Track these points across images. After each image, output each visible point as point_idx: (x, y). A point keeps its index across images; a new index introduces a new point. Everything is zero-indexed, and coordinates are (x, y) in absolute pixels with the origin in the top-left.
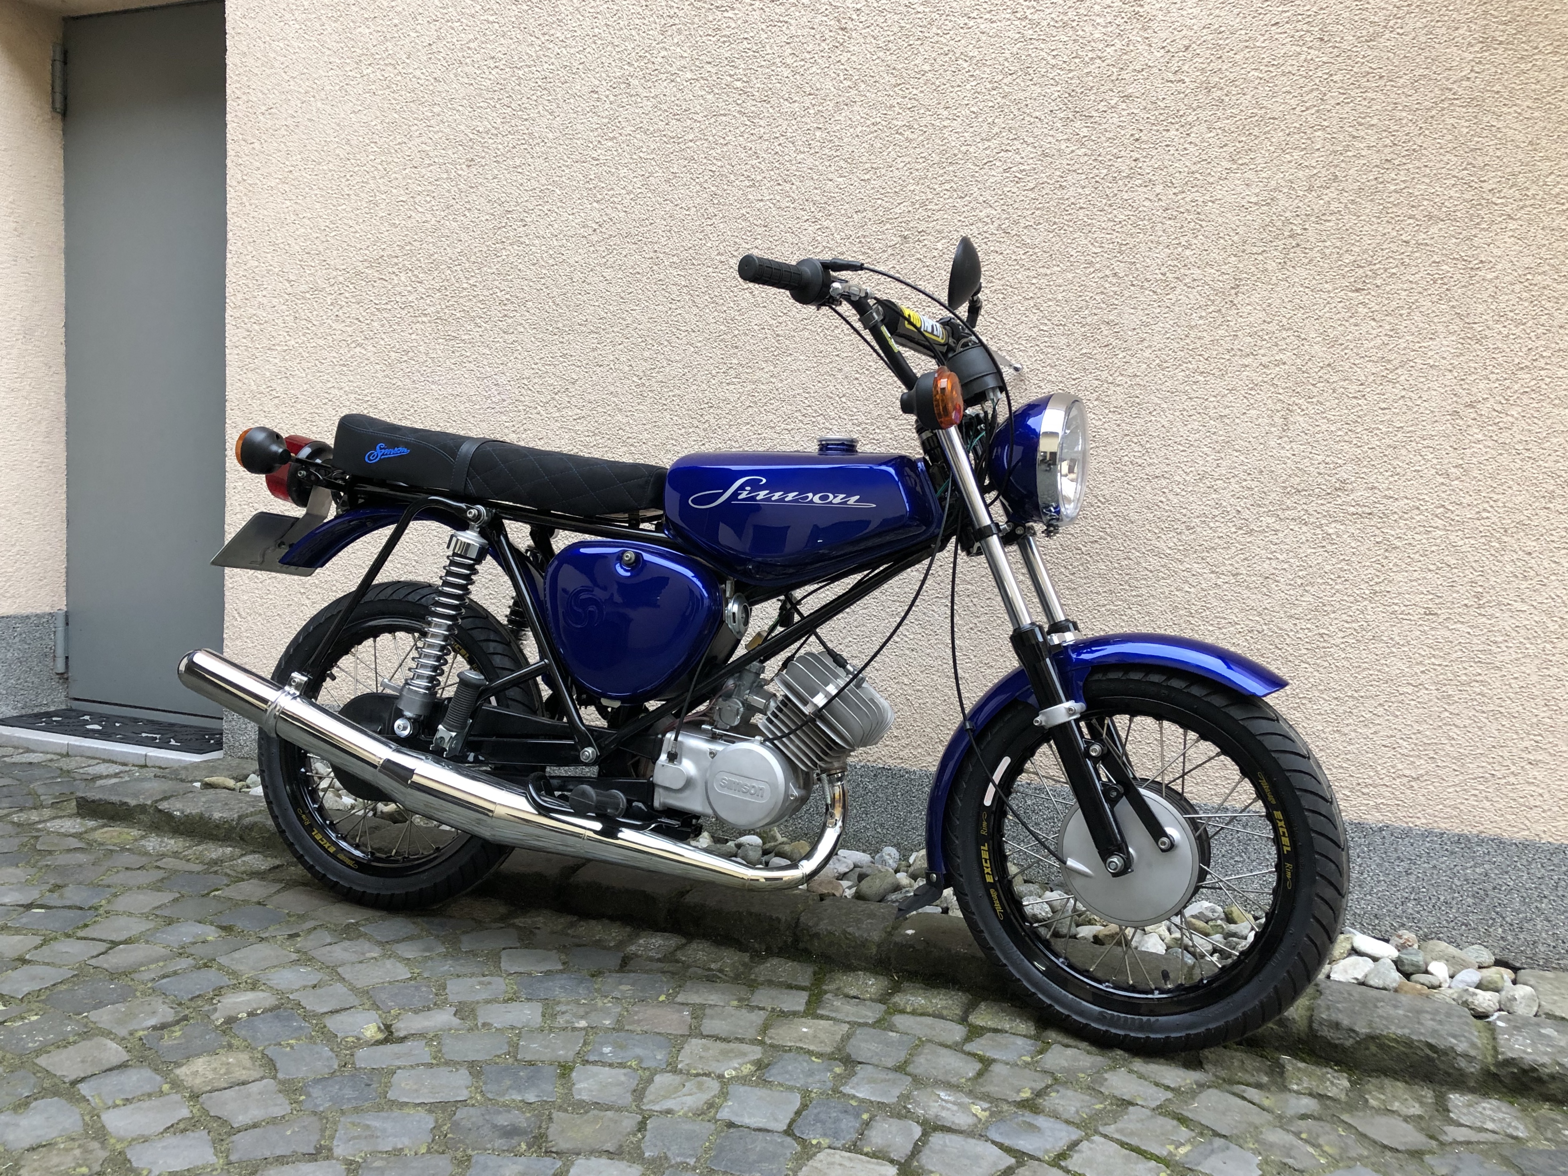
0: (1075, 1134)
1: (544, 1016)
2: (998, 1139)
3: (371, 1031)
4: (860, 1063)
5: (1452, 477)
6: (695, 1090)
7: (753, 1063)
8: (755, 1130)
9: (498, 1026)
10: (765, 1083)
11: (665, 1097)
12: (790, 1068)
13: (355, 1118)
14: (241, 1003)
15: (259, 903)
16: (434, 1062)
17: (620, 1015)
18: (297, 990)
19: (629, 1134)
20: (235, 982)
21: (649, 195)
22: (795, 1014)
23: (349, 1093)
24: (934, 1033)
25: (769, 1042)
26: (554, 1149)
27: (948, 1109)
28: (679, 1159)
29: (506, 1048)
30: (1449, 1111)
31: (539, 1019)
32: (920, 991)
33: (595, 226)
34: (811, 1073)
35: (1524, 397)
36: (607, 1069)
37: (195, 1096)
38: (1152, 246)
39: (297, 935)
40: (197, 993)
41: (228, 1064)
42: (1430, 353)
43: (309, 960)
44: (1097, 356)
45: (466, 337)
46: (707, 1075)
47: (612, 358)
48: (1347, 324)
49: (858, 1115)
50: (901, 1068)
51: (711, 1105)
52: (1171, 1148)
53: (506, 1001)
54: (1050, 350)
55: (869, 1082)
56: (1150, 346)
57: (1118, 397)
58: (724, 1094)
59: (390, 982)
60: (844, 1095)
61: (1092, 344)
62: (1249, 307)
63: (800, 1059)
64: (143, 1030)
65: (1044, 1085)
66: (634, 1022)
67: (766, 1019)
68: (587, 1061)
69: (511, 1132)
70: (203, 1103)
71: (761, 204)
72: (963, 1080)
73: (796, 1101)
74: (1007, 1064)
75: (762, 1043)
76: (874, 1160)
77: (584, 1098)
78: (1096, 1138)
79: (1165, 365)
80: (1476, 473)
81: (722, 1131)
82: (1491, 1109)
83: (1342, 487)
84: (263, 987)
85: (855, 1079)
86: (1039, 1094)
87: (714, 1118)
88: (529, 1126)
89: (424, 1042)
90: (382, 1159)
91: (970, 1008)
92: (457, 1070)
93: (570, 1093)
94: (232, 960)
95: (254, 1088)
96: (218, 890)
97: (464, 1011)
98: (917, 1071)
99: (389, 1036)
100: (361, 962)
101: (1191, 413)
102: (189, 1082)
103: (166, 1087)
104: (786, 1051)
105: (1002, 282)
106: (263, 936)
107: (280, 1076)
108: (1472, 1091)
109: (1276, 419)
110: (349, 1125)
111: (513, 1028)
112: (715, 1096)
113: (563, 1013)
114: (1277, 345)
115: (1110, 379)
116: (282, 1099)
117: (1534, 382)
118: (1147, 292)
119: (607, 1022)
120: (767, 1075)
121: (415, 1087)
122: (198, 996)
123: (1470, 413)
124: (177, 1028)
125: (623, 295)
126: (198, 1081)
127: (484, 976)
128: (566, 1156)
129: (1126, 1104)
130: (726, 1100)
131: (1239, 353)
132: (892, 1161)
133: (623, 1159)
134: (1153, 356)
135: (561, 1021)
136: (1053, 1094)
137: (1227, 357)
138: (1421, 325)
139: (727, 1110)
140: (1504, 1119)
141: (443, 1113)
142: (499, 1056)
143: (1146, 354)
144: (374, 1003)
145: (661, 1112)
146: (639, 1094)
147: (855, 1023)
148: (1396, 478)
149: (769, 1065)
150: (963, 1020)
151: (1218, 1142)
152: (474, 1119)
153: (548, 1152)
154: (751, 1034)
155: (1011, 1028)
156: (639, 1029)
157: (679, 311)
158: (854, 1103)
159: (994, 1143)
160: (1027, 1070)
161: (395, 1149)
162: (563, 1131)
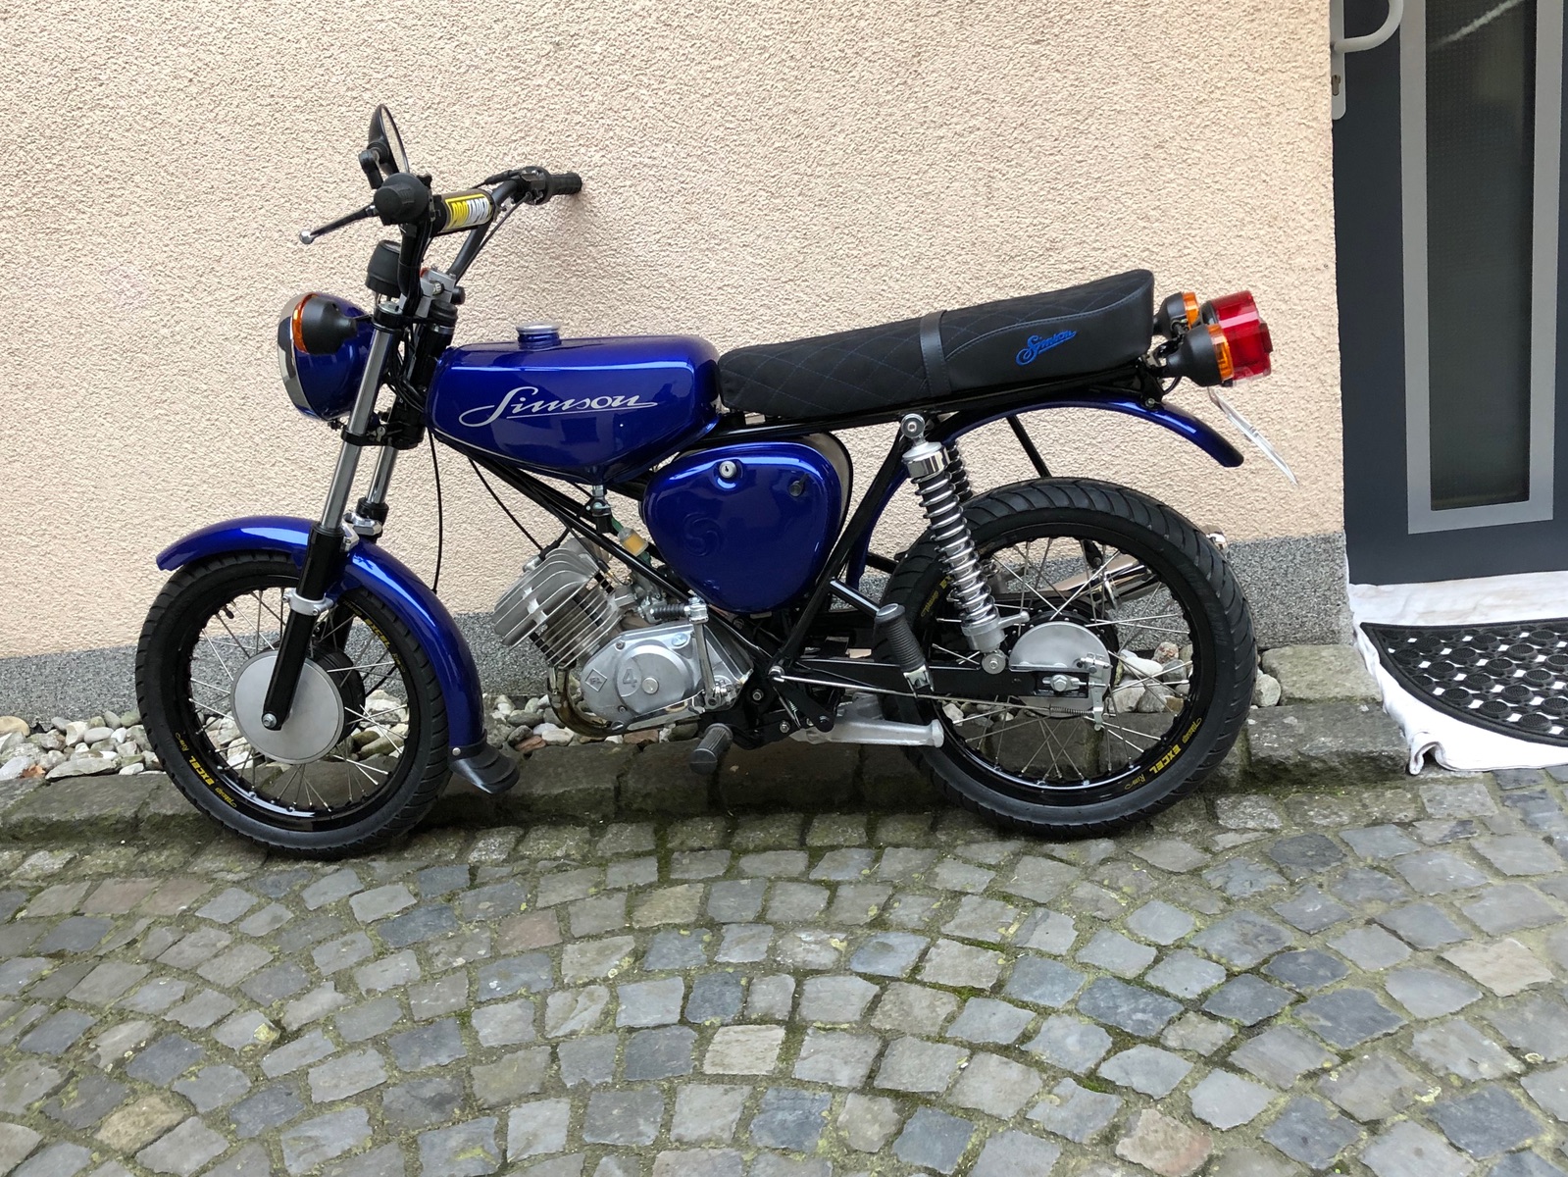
0: (922, 942)
1: (420, 964)
2: (861, 969)
3: (264, 1034)
4: (724, 924)
5: (1153, 220)
6: (589, 1003)
7: (630, 954)
8: (655, 1028)
9: (383, 989)
10: (647, 974)
11: (565, 1019)
12: (665, 951)
13: (292, 1133)
14: (120, 1041)
15: (75, 914)
16: (339, 1049)
17: (492, 939)
18: (169, 1009)
19: (546, 1068)
20: (99, 1017)
21: (245, 30)
22: (650, 885)
23: (275, 1108)
24: (780, 869)
25: (637, 927)
26: (485, 1106)
27: (812, 951)
28: (598, 1081)
29: (400, 1013)
30: (1218, 818)
31: (418, 969)
32: (757, 823)
33: (191, 76)
34: (684, 951)
35: (1207, 130)
36: (501, 1005)
37: (130, 1158)
38: (825, 21)
39: (135, 941)
40: (69, 1044)
41: (144, 1113)
42: (1116, 99)
43: (163, 969)
44: (791, 149)
45: (71, 227)
46: (593, 982)
47: (255, 226)
48: (1033, 79)
49: (738, 983)
50: (761, 919)
51: (606, 1014)
52: (1002, 930)
53: (377, 959)
54: (742, 149)
55: (738, 944)
56: (842, 131)
57: (820, 188)
58: (615, 998)
59: (255, 971)
60: (720, 964)
61: (784, 137)
62: (935, 75)
63: (671, 937)
64: (37, 1101)
65: (885, 898)
66: (506, 946)
67: (627, 901)
68: (480, 1002)
69: (440, 1103)
70: (142, 1163)
71: (384, 25)
72: (817, 914)
73: (679, 984)
74: (851, 883)
75: (631, 930)
76: (764, 1027)
77: (493, 1044)
78: (941, 941)
79: (861, 148)
80: (1173, 212)
81: (625, 1039)
82: (1250, 806)
83: (1053, 247)
84: (132, 1015)
85: (724, 944)
86: (885, 908)
87: (615, 1027)
88: (454, 1091)
89: (320, 1030)
90: (336, 1166)
91: (804, 829)
92: (365, 1052)
93: (477, 1044)
94: (83, 992)
95: (183, 1130)
96: (21, 910)
97: (344, 981)
98: (775, 918)
99: (285, 1035)
100: (216, 956)
101: (897, 194)
102: (115, 1144)
103: (96, 1156)
104: (655, 932)
105: (675, 81)
106: (101, 953)
107: (201, 1110)
108: (1235, 791)
109: (980, 189)
110: (291, 1142)
111: (396, 987)
112: (607, 1003)
113: (437, 955)
114: (968, 111)
115: (809, 171)
116: (213, 1134)
117: (1213, 114)
118: (828, 72)
119: (482, 952)
120: (646, 965)
121: (334, 1082)
122: (72, 1045)
123: (1159, 154)
124: (70, 1088)
125: (247, 151)
126: (124, 1141)
127: (344, 933)
128: (498, 1109)
129: (958, 895)
130: (619, 1005)
131: (933, 125)
132: (778, 1023)
133: (549, 1096)
134: (848, 141)
135: (439, 964)
136: (896, 905)
137: (922, 131)
138: (1103, 70)
139: (623, 1015)
140: (1261, 814)
141: (370, 1100)
142: (396, 1023)
143: (841, 140)
144: (252, 1001)
145: (565, 1036)
146: (539, 1022)
147: (709, 879)
148: (1101, 229)
149: (645, 952)
150: (802, 845)
151: (1040, 912)
152: (403, 1100)
153: (481, 1110)
154: (618, 923)
155: (845, 841)
156: (514, 951)
157: (319, 161)
158: (731, 970)
159: (859, 974)
160: (869, 886)
161: (344, 1152)
162: (486, 1085)
